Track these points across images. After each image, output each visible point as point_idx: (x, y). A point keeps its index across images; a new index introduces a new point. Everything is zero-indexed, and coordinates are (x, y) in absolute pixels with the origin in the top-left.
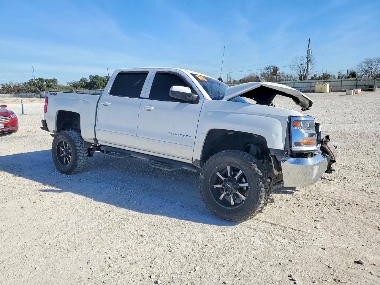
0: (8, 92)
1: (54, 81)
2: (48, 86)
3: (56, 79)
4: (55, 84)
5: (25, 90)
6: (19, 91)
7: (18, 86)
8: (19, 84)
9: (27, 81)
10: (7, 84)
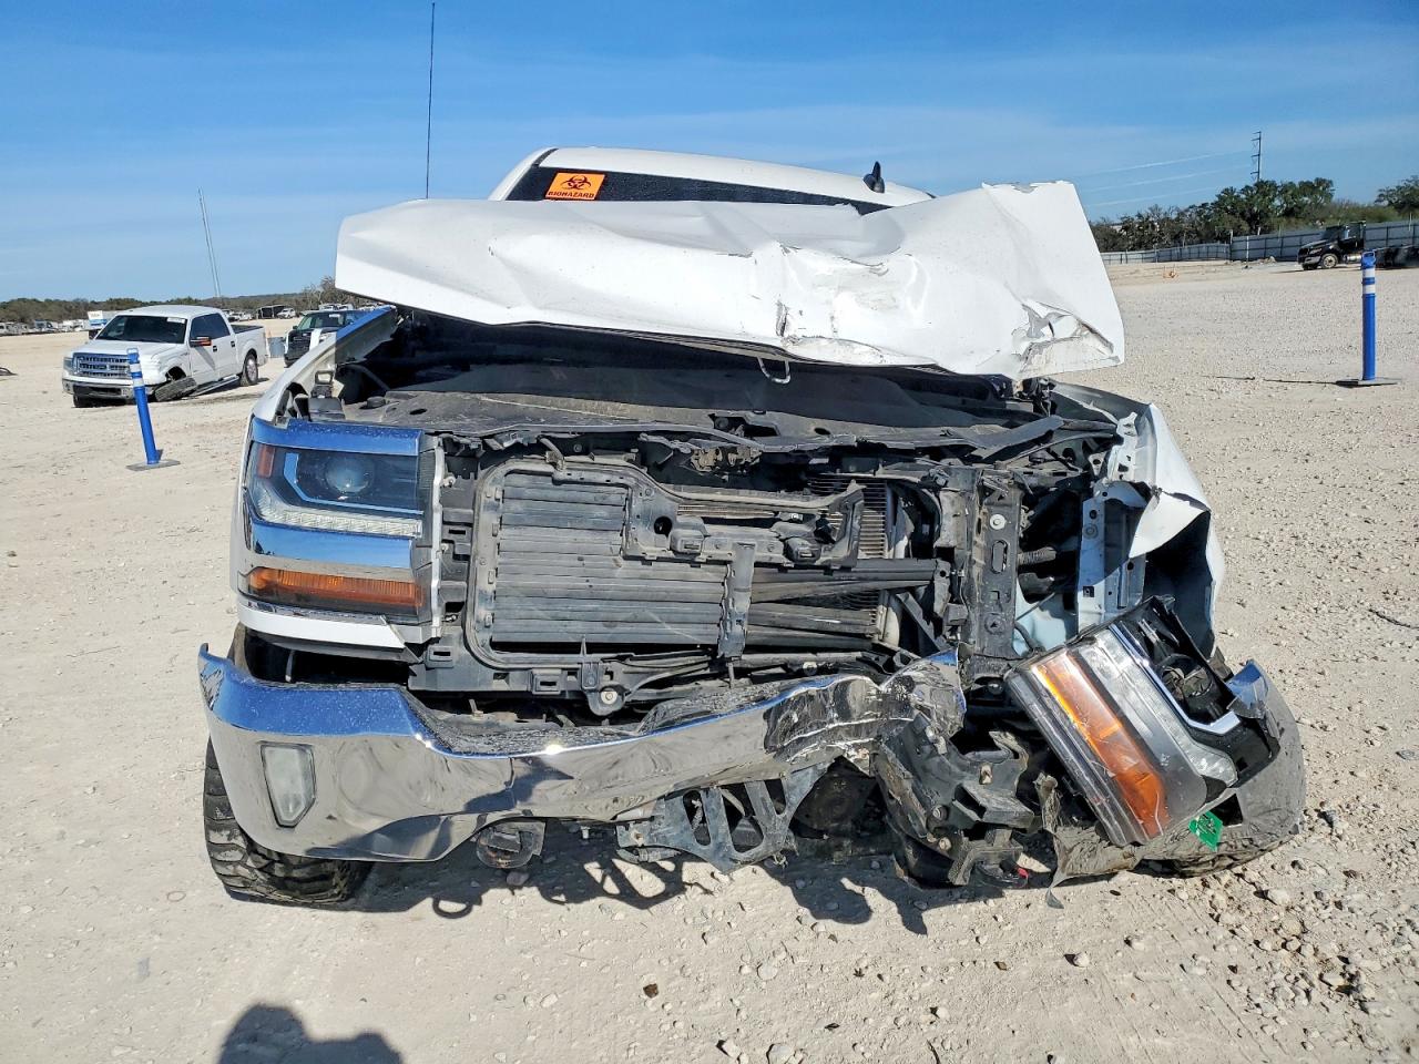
0: (1138, 246)
1: (1319, 187)
2: (1289, 213)
3: (1328, 178)
4: (1321, 200)
5: (1197, 232)
6: (1176, 238)
7: (1178, 219)
8: (1181, 214)
9: (1211, 199)
10: (1140, 216)
